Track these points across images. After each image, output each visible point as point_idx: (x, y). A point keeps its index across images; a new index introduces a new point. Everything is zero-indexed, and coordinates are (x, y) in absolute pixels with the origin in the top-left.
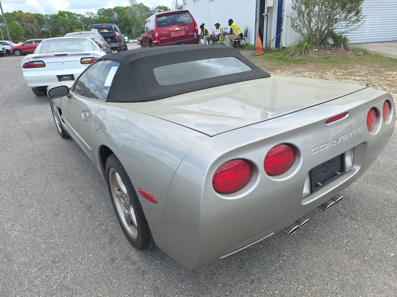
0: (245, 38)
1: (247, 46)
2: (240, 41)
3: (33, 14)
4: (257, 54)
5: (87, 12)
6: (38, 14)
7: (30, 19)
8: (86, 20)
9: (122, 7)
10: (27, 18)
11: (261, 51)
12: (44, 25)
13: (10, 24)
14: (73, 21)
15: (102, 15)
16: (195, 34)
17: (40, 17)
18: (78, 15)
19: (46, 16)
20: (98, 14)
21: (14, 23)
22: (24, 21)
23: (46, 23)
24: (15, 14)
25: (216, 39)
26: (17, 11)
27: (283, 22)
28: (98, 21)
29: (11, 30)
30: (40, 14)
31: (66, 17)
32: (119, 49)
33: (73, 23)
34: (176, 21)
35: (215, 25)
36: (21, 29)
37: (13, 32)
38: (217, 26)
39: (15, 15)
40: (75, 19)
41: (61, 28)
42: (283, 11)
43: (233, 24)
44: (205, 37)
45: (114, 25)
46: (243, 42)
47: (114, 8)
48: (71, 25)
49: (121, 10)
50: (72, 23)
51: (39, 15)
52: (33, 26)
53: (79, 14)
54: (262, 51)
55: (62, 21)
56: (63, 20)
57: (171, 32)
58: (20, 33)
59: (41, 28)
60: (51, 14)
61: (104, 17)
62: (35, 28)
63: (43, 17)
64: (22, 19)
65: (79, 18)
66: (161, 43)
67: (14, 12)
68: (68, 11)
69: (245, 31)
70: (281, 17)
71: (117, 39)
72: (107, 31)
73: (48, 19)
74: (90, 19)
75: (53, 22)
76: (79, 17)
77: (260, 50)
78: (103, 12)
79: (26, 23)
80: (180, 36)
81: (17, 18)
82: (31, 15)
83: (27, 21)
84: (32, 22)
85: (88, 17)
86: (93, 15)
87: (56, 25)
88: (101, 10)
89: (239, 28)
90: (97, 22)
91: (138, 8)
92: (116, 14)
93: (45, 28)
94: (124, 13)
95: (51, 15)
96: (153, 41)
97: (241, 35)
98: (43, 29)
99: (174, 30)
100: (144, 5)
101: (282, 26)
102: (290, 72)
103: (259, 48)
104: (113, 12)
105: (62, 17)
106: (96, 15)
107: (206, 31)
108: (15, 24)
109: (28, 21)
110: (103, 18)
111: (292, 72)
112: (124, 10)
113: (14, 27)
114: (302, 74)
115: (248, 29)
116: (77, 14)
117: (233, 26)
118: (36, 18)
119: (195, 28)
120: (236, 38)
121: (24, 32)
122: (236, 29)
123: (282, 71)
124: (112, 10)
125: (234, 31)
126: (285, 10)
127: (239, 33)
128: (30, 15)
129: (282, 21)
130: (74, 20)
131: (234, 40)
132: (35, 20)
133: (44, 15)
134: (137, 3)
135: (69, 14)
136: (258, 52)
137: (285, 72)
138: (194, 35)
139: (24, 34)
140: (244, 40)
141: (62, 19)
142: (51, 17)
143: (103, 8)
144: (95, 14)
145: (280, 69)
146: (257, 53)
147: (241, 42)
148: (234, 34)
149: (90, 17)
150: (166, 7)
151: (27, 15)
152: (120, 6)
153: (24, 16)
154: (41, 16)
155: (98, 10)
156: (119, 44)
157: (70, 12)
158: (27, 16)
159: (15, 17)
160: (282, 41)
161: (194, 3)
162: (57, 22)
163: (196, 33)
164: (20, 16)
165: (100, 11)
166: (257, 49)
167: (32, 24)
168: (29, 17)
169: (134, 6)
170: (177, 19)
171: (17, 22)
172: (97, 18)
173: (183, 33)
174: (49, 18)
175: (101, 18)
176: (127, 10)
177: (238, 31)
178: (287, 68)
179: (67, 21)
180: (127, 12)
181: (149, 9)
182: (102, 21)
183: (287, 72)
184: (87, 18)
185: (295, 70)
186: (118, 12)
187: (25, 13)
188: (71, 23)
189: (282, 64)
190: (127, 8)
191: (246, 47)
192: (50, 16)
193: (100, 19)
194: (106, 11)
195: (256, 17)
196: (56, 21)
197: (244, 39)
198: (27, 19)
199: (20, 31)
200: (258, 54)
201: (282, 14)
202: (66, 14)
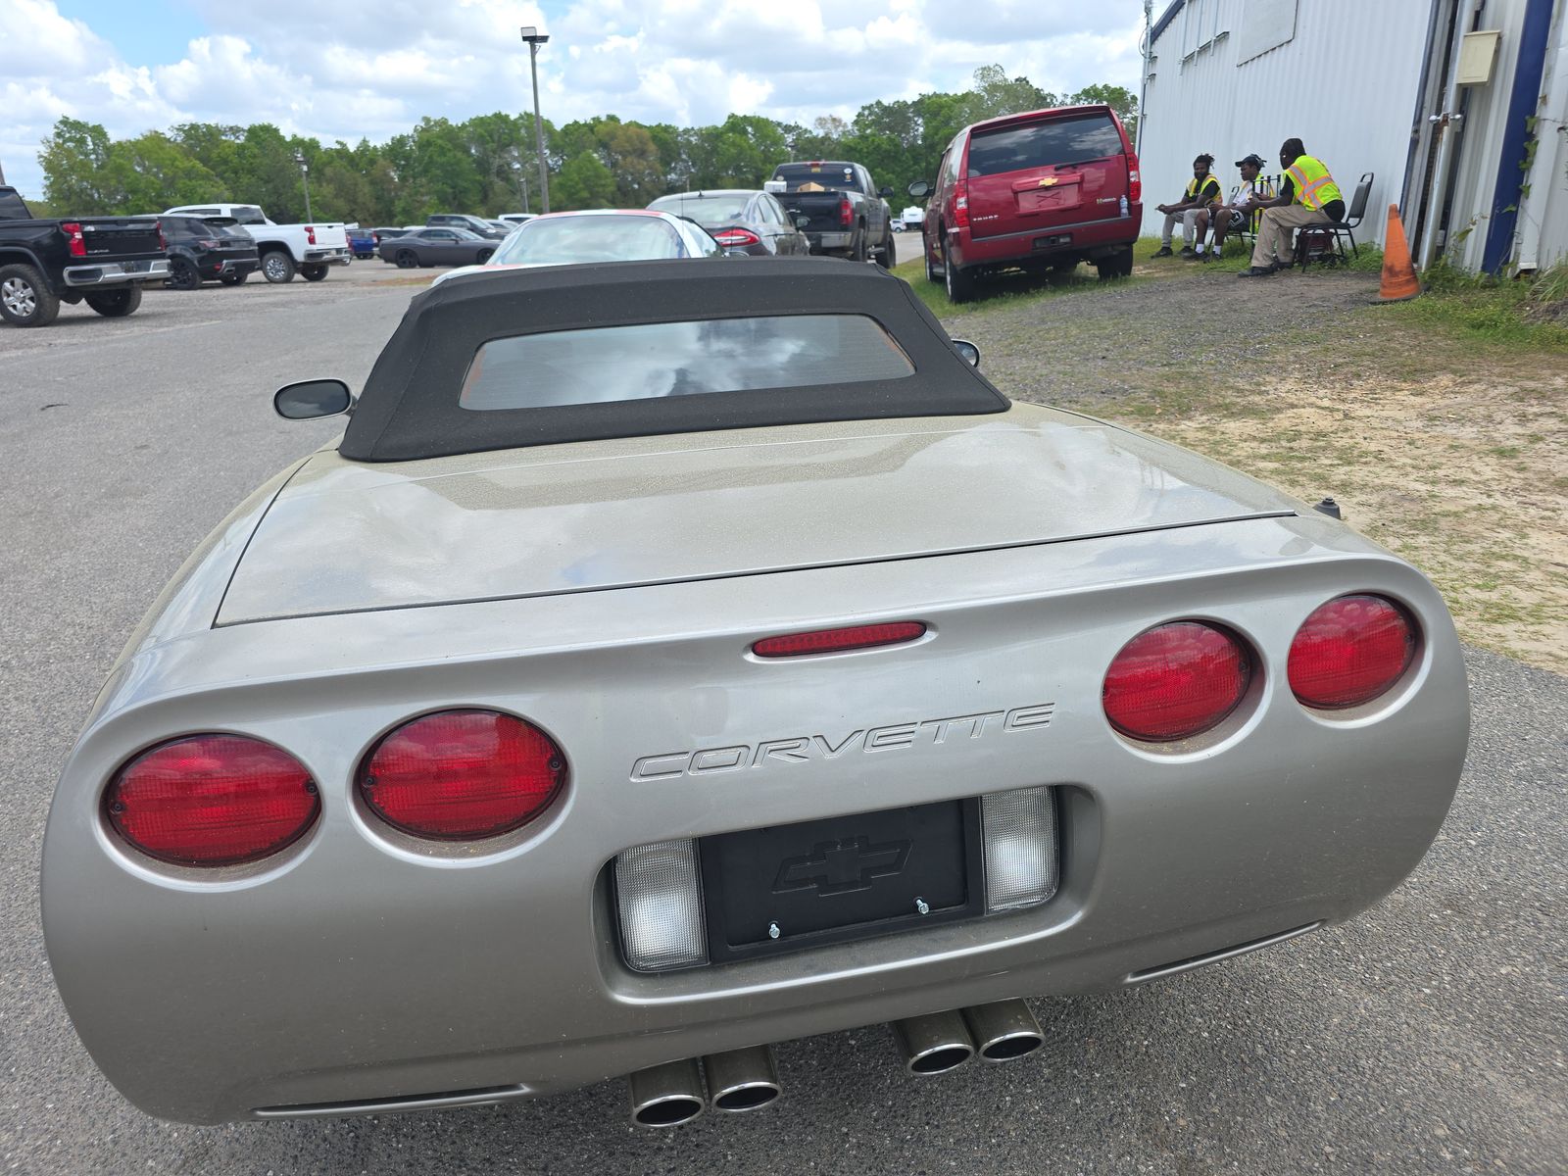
0: (1352, 221)
1: (1357, 258)
2: (1332, 235)
3: (648, 125)
4: (1379, 297)
5: (820, 119)
6: (663, 125)
7: (637, 142)
8: (810, 146)
9: (946, 95)
10: (629, 140)
11: (1400, 285)
12: (676, 164)
13: (577, 161)
14: (769, 151)
15: (870, 128)
16: (1124, 202)
17: (666, 135)
18: (788, 129)
19: (686, 131)
20: (856, 123)
21: (590, 156)
22: (619, 149)
23: (684, 157)
24: (596, 126)
25: (1233, 224)
26: (603, 119)
27: (1535, 153)
28: (850, 146)
29: (577, 179)
30: (670, 127)
31: (750, 136)
32: (851, 253)
33: (767, 159)
34: (1071, 147)
35: (1238, 164)
36: (606, 177)
37: (581, 186)
38: (1246, 166)
39: (595, 129)
40: (777, 141)
41: (727, 173)
42: (1539, 101)
43: (1300, 161)
44: (1191, 214)
45: (852, 167)
46: (1342, 240)
47: (916, 98)
48: (760, 165)
49: (941, 107)
50: (765, 156)
51: (667, 129)
52: (641, 165)
53: (793, 124)
54: (1408, 281)
55: (733, 150)
56: (739, 146)
57: (1020, 195)
58: (601, 189)
59: (665, 175)
60: (704, 126)
61: (874, 135)
62: (647, 172)
63: (678, 135)
64: (613, 144)
65: (790, 138)
66: (973, 237)
67: (593, 119)
68: (757, 115)
69: (1359, 190)
70: (1529, 129)
71: (846, 217)
72: (821, 189)
73: (691, 142)
74: (827, 143)
75: (706, 153)
76: (790, 135)
77: (1394, 280)
78: (876, 114)
79: (624, 157)
80: (1057, 207)
81: (600, 141)
82: (644, 130)
83: (627, 151)
84: (642, 154)
85: (820, 133)
86: (841, 129)
87: (712, 165)
88: (870, 108)
89: (1329, 179)
90: (848, 152)
91: (1006, 98)
92: (919, 122)
93: (676, 174)
94: (950, 118)
95: (701, 130)
96: (949, 228)
97: (1335, 209)
98: (670, 177)
99: (1033, 185)
100: (1030, 83)
101: (1528, 169)
102: (1502, 389)
103: (1391, 270)
104: (911, 115)
105: (737, 135)
106: (850, 128)
107: (1214, 188)
108: (591, 160)
109: (630, 149)
110: (870, 139)
111: (1511, 390)
112: (950, 107)
113: (588, 170)
114: (1558, 404)
115: (1370, 184)
116: (786, 126)
117: (1300, 173)
118: (654, 138)
119: (1128, 177)
120: (1305, 221)
121: (612, 188)
122: (1311, 181)
123: (1463, 384)
124: (909, 107)
125: (1298, 191)
126: (1552, 100)
127: (1325, 200)
128: (639, 130)
129: (1530, 148)
130: (772, 145)
131: (1297, 231)
132: (652, 147)
133: (681, 129)
134: (1006, 80)
135: (760, 124)
136: (1384, 287)
137: (1476, 386)
138: (1118, 204)
139: (613, 193)
140: (1346, 232)
141: (734, 144)
142: (702, 135)
143: (879, 103)
144: (845, 125)
145: (1454, 372)
146: (1381, 290)
147: (1335, 240)
148: (1299, 203)
149: (827, 134)
150: (1121, 88)
151: (633, 129)
152: (940, 91)
153: (620, 133)
154: (672, 132)
155: (860, 110)
156: (852, 237)
157: (763, 119)
158: (629, 133)
159: (593, 137)
160: (1522, 240)
161: (1181, 74)
162: (718, 154)
163: (1127, 197)
164: (608, 134)
165: (866, 112)
166: (1384, 275)
167: (641, 161)
168: (635, 137)
169: (993, 88)
170: (1074, 140)
171: (596, 152)
172: (850, 137)
173: (1071, 198)
174: (693, 139)
175: (863, 137)
176: (964, 105)
177: (1319, 192)
178: (1497, 370)
179: (749, 152)
180: (961, 112)
181: (1048, 100)
182: (865, 150)
183: (1484, 387)
184: (815, 138)
185: (1531, 384)
186: (928, 115)
187: (626, 124)
188: (762, 156)
189: (1480, 352)
190: (965, 96)
191: (1353, 262)
192: (699, 133)
193: (859, 143)
194: (887, 110)
195: (1416, 131)
196: (714, 151)
197: (1347, 226)
198: (627, 145)
199: (603, 182)
200: (1383, 295)
201: (1537, 115)
202: (751, 125)
